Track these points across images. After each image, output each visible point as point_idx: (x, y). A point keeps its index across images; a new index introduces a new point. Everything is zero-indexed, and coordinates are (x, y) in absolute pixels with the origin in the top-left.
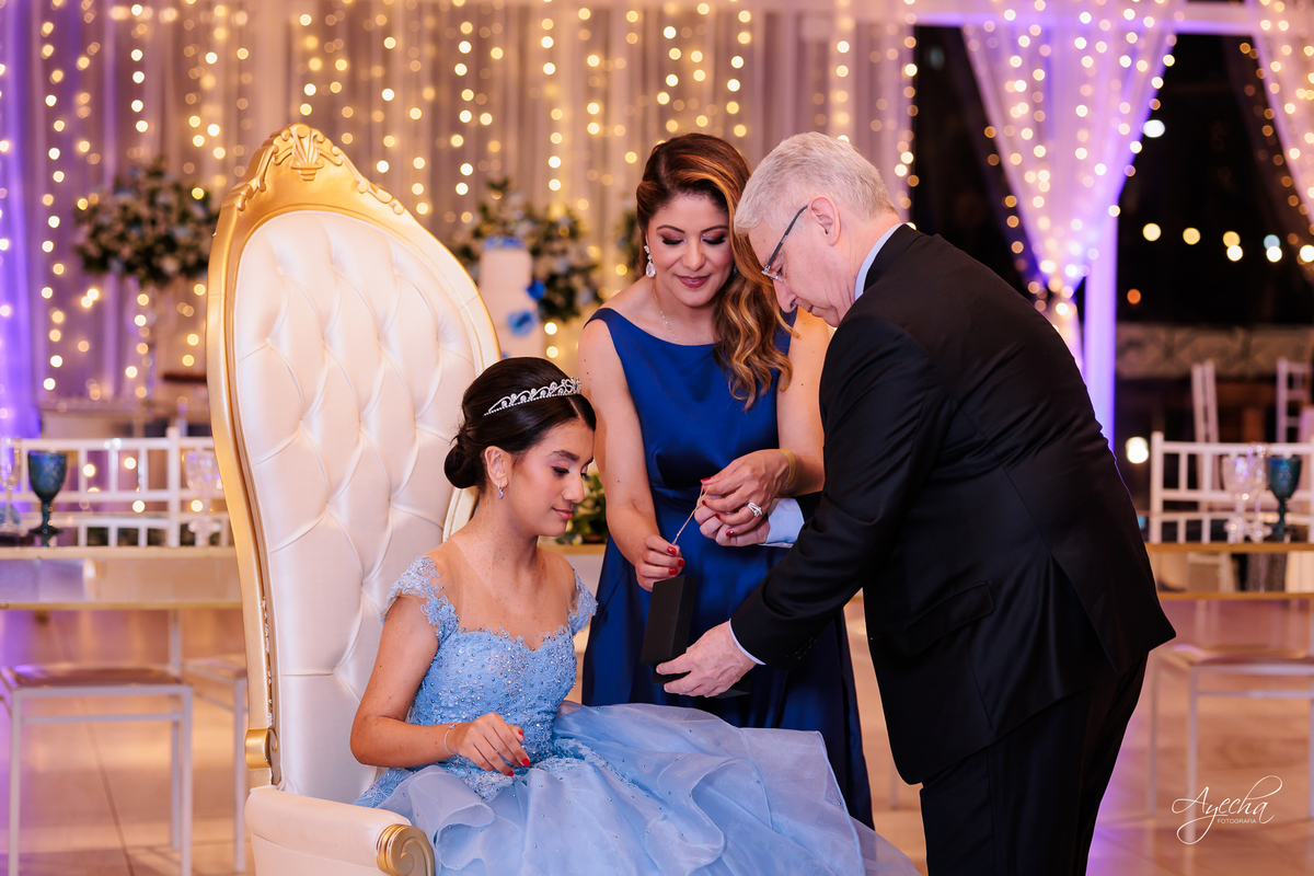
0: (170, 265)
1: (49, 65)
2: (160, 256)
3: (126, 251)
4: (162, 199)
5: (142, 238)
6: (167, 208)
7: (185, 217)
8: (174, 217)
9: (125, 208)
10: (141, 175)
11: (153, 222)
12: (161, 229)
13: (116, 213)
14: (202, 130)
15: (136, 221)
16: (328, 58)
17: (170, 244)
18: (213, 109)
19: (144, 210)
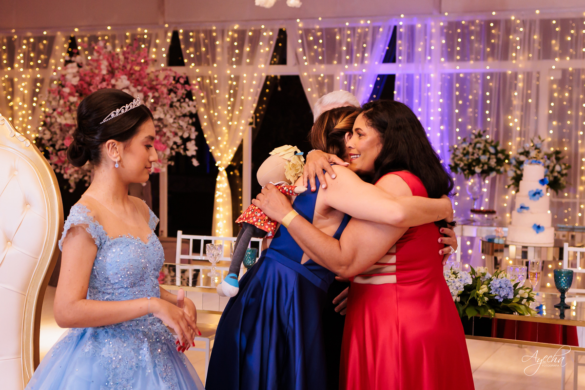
0: (478, 170)
1: (458, 98)
2: (474, 166)
3: (462, 164)
4: (478, 145)
5: (468, 159)
6: (479, 149)
7: (485, 151)
8: (481, 152)
9: (464, 149)
10: (473, 137)
11: (473, 154)
12: (476, 156)
13: (461, 151)
14: (512, 120)
15: (468, 153)
16: (561, 92)
17: (478, 161)
18: (518, 113)
19: (471, 150)
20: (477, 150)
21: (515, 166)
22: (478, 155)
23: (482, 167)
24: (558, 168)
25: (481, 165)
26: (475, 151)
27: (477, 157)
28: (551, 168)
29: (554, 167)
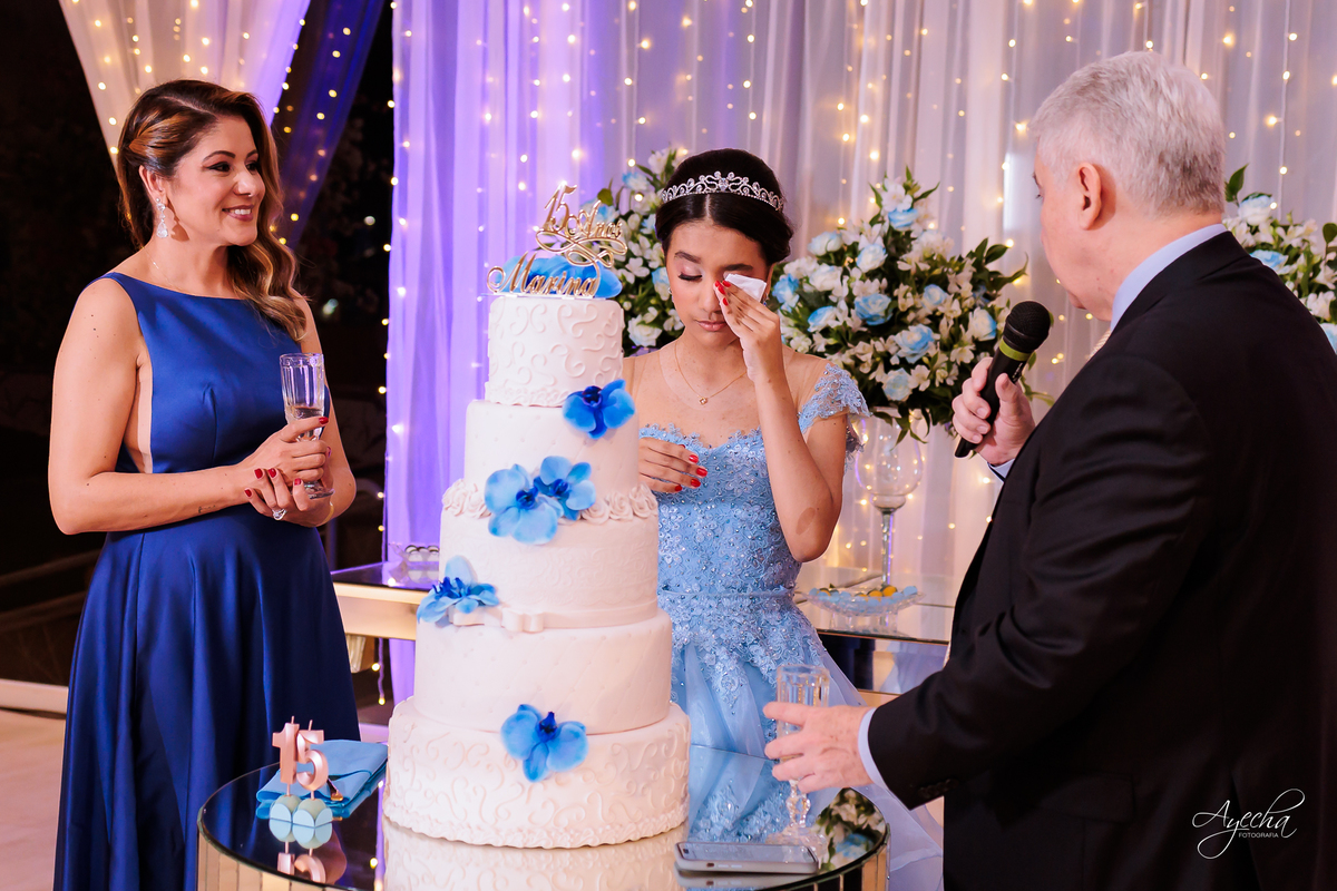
20: (646, 242)
21: (793, 314)
22: (646, 264)
23: (658, 322)
24: (980, 325)
25: (653, 313)
26: (635, 248)
27: (644, 272)
28: (945, 326)
29: (963, 320)
